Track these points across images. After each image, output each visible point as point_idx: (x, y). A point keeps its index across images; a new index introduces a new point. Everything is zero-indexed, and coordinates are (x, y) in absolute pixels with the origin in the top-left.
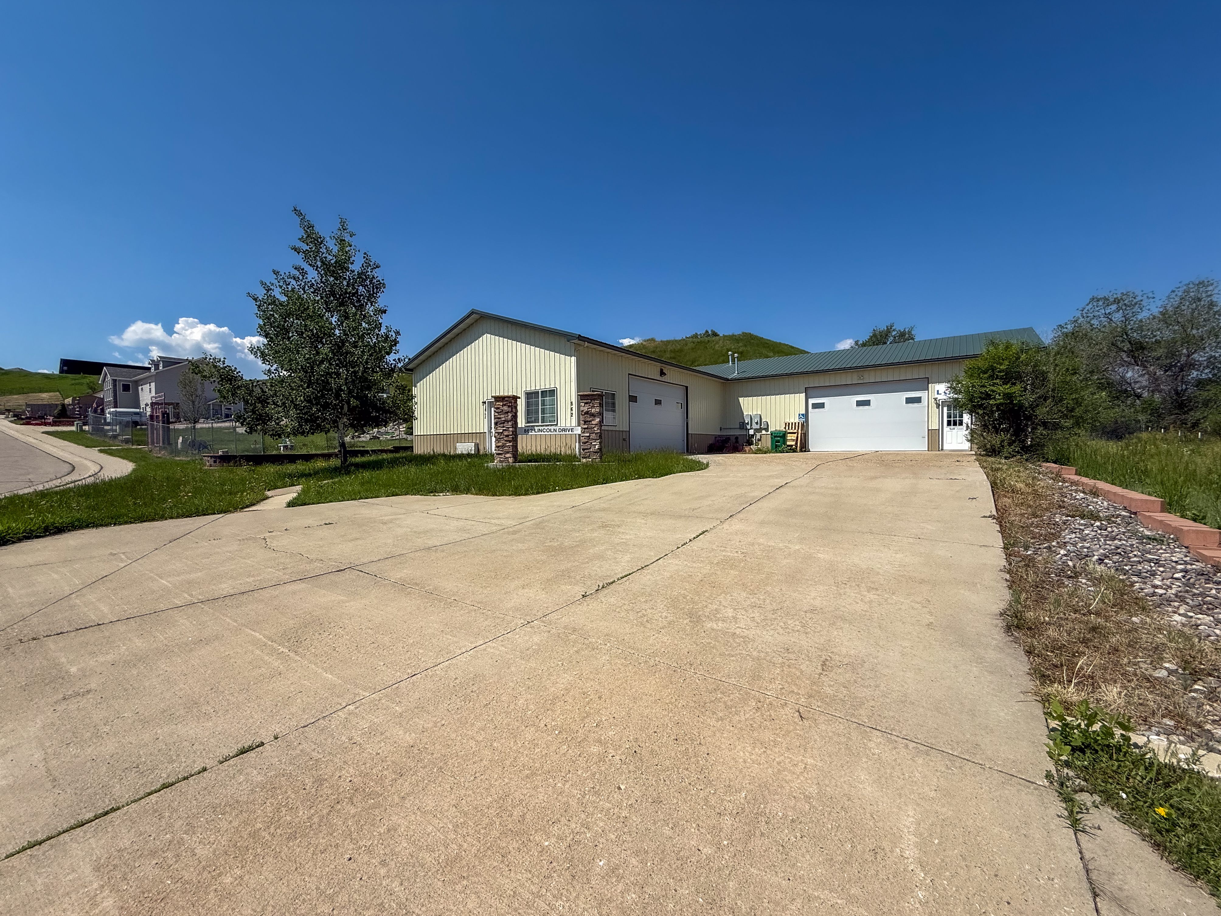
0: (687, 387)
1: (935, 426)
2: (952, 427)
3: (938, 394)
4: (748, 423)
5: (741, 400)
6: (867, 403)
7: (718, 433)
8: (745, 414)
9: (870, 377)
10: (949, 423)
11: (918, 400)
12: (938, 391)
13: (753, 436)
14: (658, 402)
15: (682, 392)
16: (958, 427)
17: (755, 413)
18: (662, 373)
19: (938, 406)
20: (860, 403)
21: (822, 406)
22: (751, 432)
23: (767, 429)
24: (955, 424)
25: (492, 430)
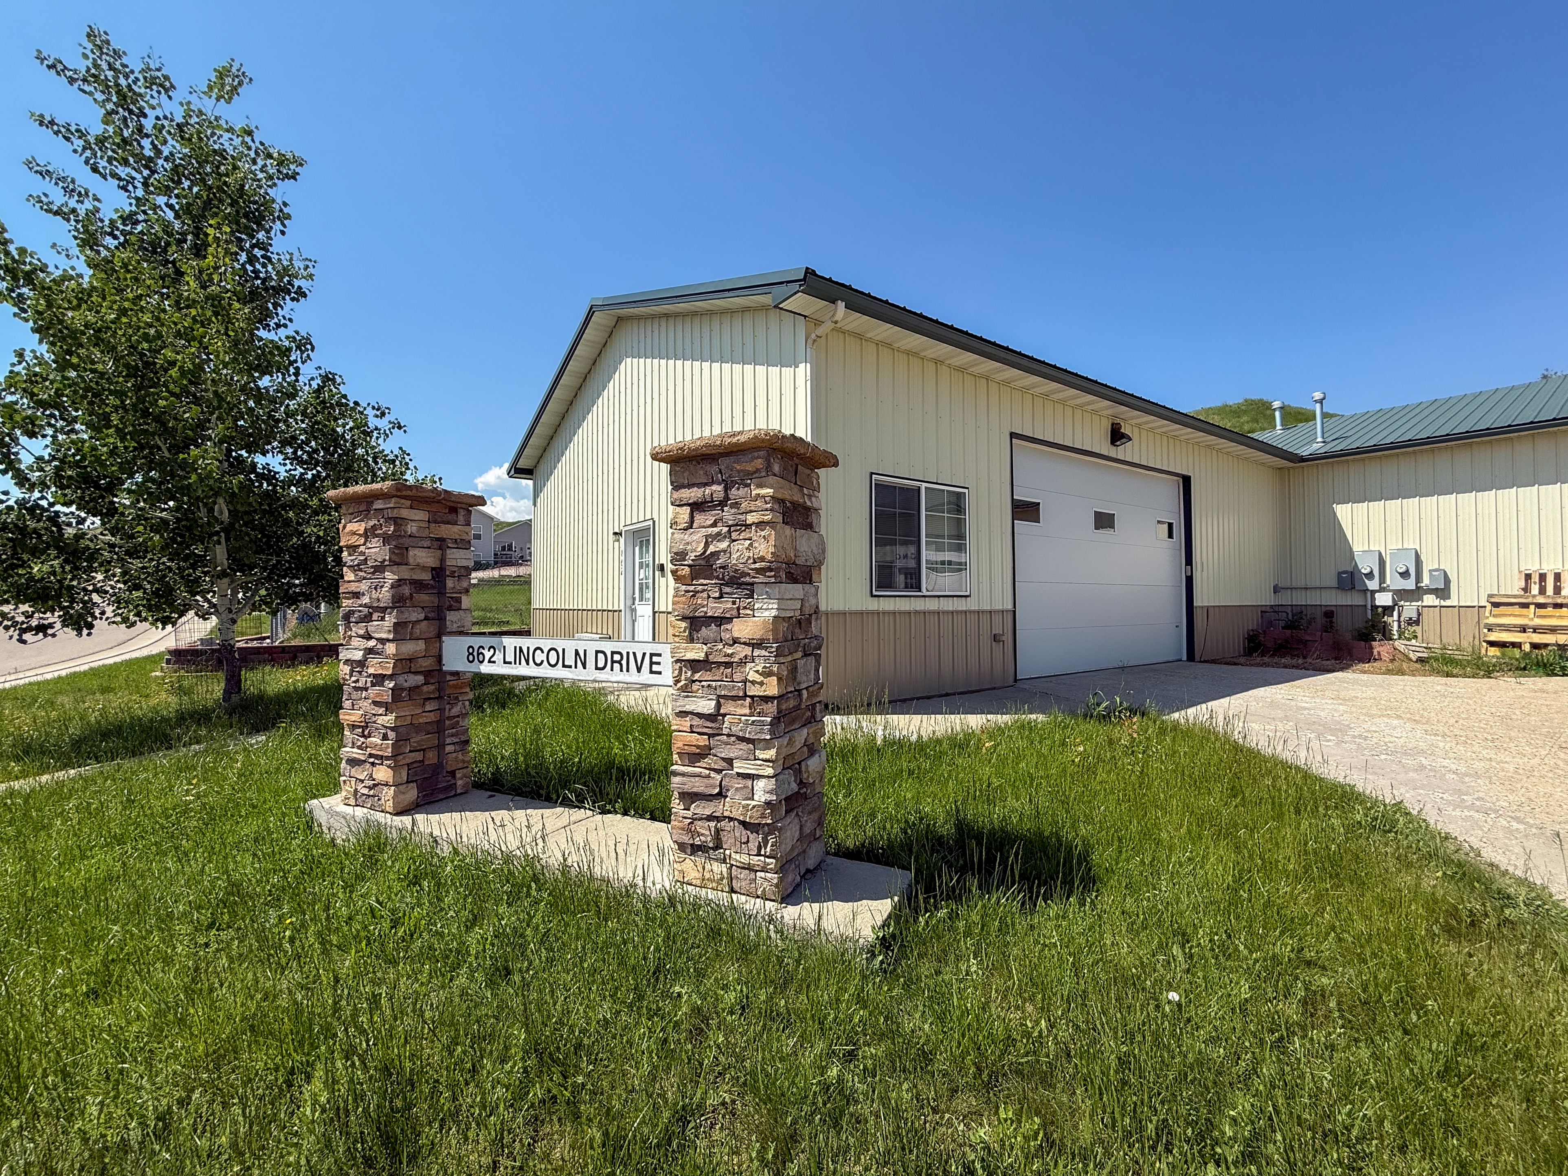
0: (1186, 481)
4: (1370, 575)
5: (1343, 512)
7: (1268, 599)
8: (1357, 548)
13: (1388, 610)
14: (1104, 521)
15: (1171, 492)
17: (1394, 545)
18: (1117, 436)
22: (1384, 599)
23: (1443, 592)
25: (636, 605)
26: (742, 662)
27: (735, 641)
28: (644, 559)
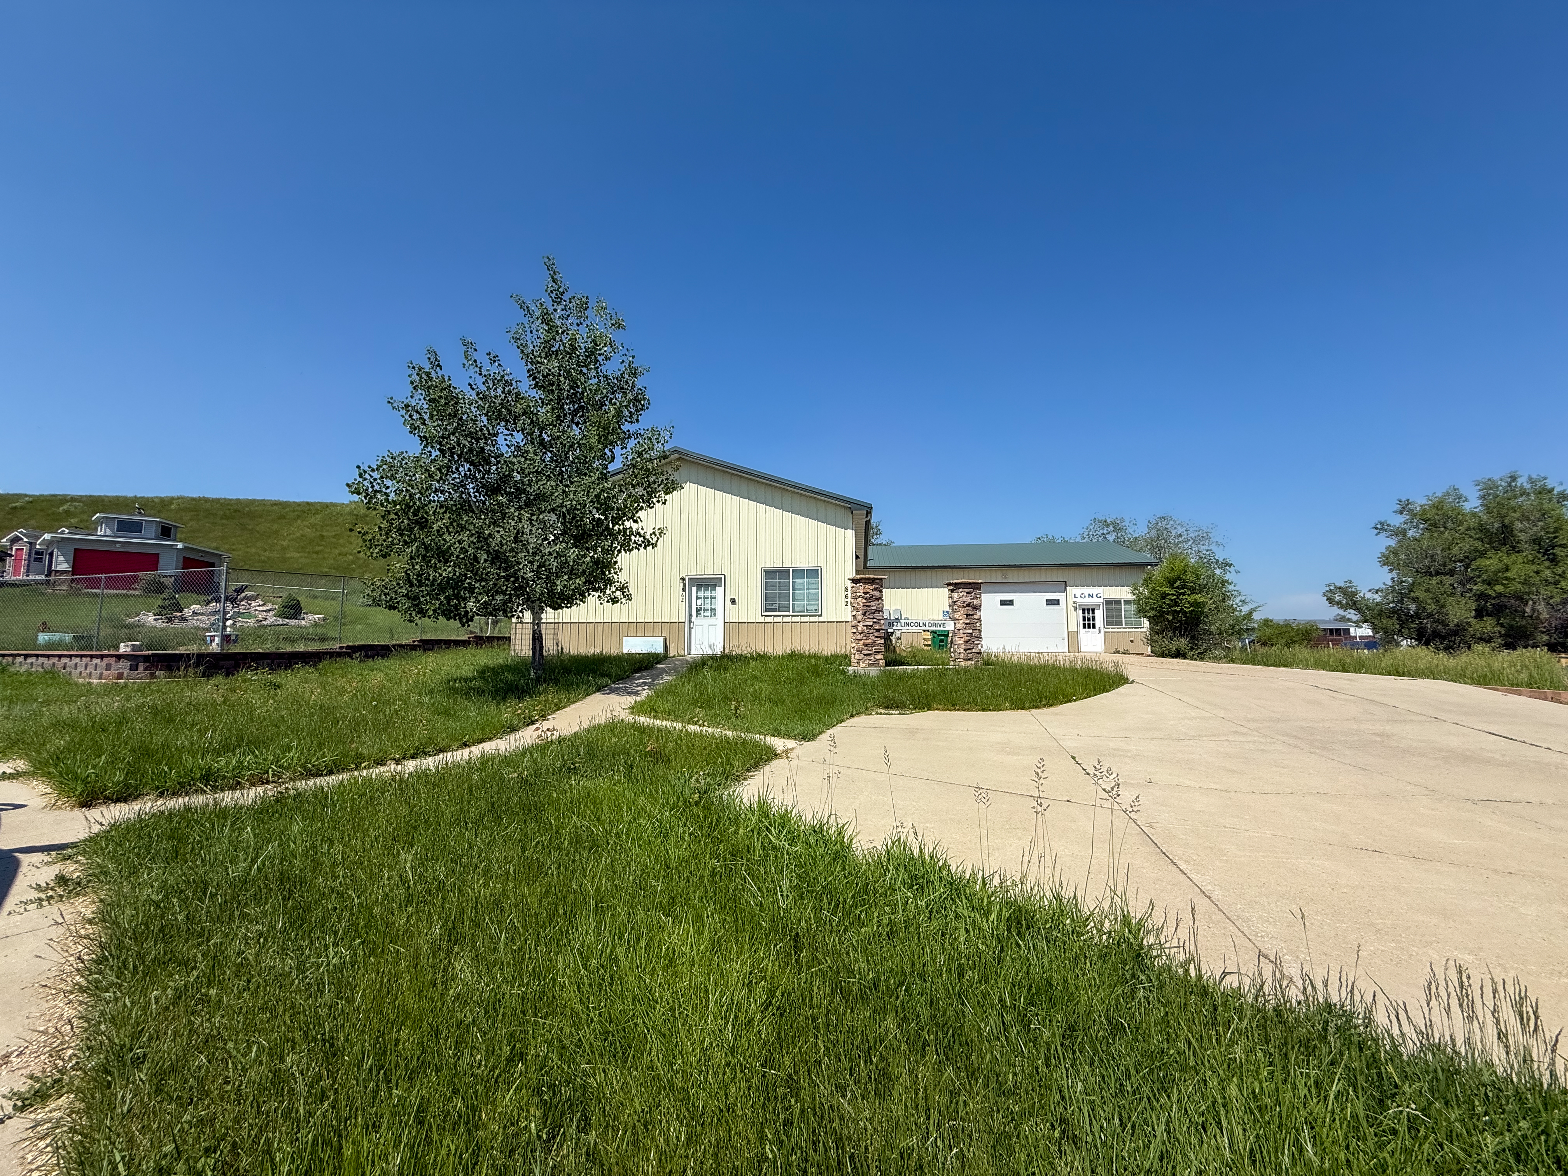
1: (1072, 628)
2: (1087, 629)
3: (1075, 597)
6: (1010, 603)
9: (1014, 576)
10: (1084, 627)
11: (1057, 602)
12: (1075, 595)
16: (1091, 630)
17: (894, 607)
19: (1075, 609)
20: (1004, 603)
24: (1089, 627)
25: (693, 619)
28: (701, 594)
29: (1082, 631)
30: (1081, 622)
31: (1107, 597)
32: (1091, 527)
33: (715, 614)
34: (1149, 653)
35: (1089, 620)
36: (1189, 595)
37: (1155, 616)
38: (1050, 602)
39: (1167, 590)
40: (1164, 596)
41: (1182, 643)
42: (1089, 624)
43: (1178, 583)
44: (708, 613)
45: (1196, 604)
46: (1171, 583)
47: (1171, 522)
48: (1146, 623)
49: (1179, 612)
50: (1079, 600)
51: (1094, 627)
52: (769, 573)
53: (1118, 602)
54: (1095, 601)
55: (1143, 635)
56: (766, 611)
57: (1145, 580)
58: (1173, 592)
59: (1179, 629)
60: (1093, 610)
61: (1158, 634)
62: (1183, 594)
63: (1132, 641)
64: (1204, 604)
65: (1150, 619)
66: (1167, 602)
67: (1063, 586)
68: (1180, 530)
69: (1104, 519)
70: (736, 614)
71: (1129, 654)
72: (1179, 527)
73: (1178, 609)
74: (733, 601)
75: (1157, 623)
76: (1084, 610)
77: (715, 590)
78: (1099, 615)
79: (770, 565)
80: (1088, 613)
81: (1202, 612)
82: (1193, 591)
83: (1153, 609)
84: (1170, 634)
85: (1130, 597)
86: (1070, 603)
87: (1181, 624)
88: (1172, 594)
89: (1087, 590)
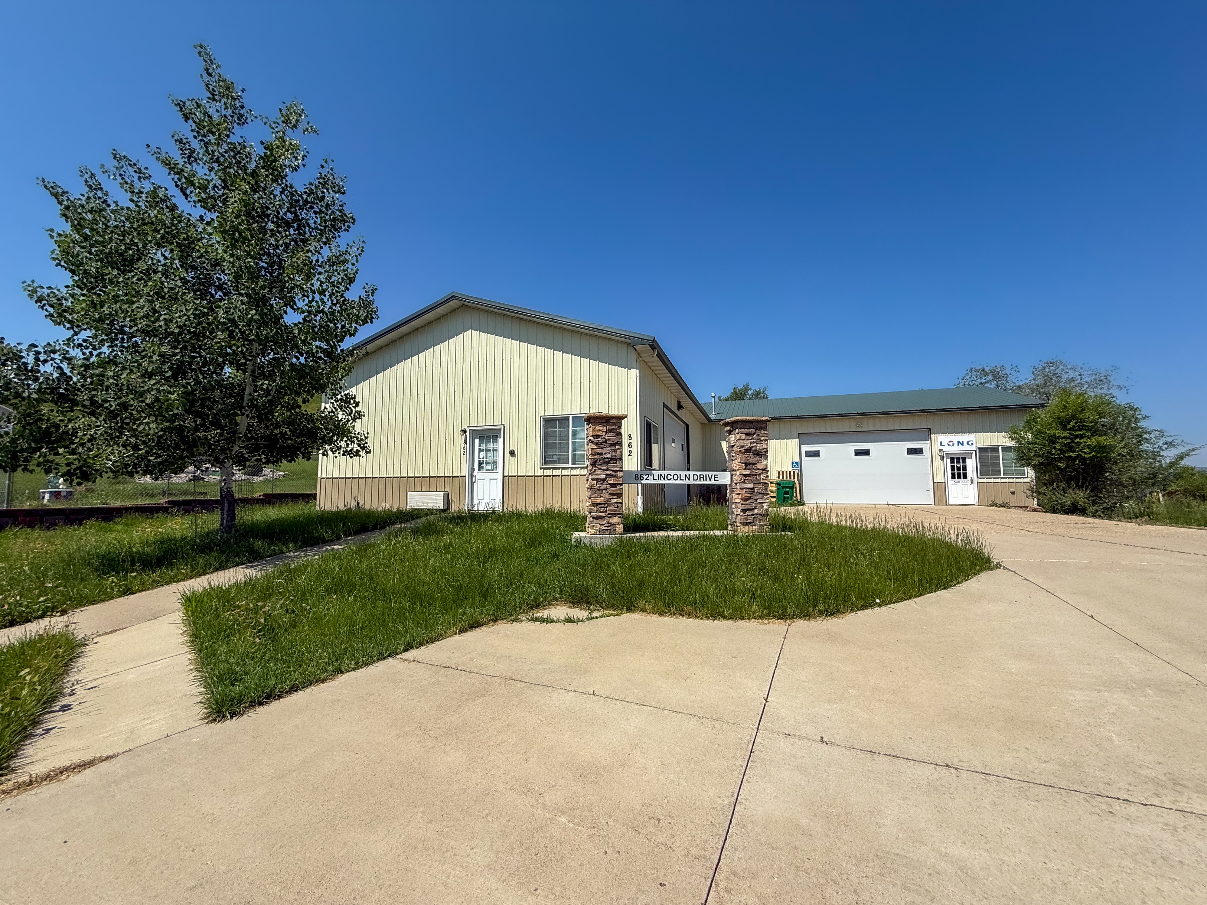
0: (688, 426)
1: (940, 478)
2: (956, 480)
3: (941, 445)
6: (867, 453)
9: (869, 425)
10: (953, 476)
11: (919, 451)
12: (941, 443)
15: (684, 431)
16: (962, 480)
18: (680, 406)
19: (942, 458)
20: (858, 452)
21: (816, 454)
24: (959, 477)
25: (475, 473)
26: (760, 474)
27: (758, 469)
28: (484, 447)
29: (951, 482)
30: (949, 472)
31: (981, 444)
32: (968, 377)
33: (496, 468)
34: (1036, 506)
35: (959, 469)
36: (1088, 438)
37: (1042, 464)
38: (911, 451)
39: (1058, 433)
40: (1053, 440)
41: (1080, 496)
42: (959, 473)
43: (1072, 424)
44: (489, 467)
45: (1101, 448)
46: (1063, 424)
47: (1061, 367)
48: (1030, 473)
49: (1074, 459)
50: (946, 448)
51: (965, 477)
52: (549, 422)
53: (995, 449)
54: (966, 448)
55: (1027, 486)
56: (546, 463)
57: (1028, 422)
58: (1066, 434)
59: (1076, 479)
60: (964, 460)
61: (1046, 485)
62: (1081, 437)
63: (1013, 493)
64: (1111, 448)
65: (1035, 467)
66: (1058, 446)
67: (927, 434)
68: (1071, 375)
69: (981, 367)
70: (514, 468)
71: (1008, 507)
72: (1070, 372)
73: (1074, 455)
74: (512, 453)
75: (1045, 472)
76: (952, 460)
77: (497, 442)
78: (971, 464)
79: (549, 413)
80: (958, 462)
81: (1108, 459)
82: (1094, 432)
83: (1039, 456)
84: (1063, 485)
85: (1011, 443)
86: (936, 452)
87: (1078, 473)
88: (1065, 437)
89: (956, 438)
